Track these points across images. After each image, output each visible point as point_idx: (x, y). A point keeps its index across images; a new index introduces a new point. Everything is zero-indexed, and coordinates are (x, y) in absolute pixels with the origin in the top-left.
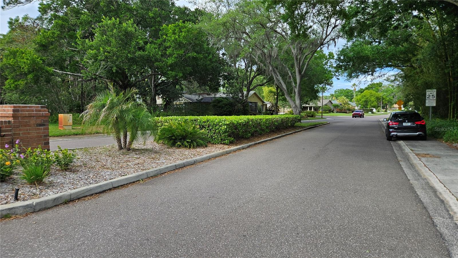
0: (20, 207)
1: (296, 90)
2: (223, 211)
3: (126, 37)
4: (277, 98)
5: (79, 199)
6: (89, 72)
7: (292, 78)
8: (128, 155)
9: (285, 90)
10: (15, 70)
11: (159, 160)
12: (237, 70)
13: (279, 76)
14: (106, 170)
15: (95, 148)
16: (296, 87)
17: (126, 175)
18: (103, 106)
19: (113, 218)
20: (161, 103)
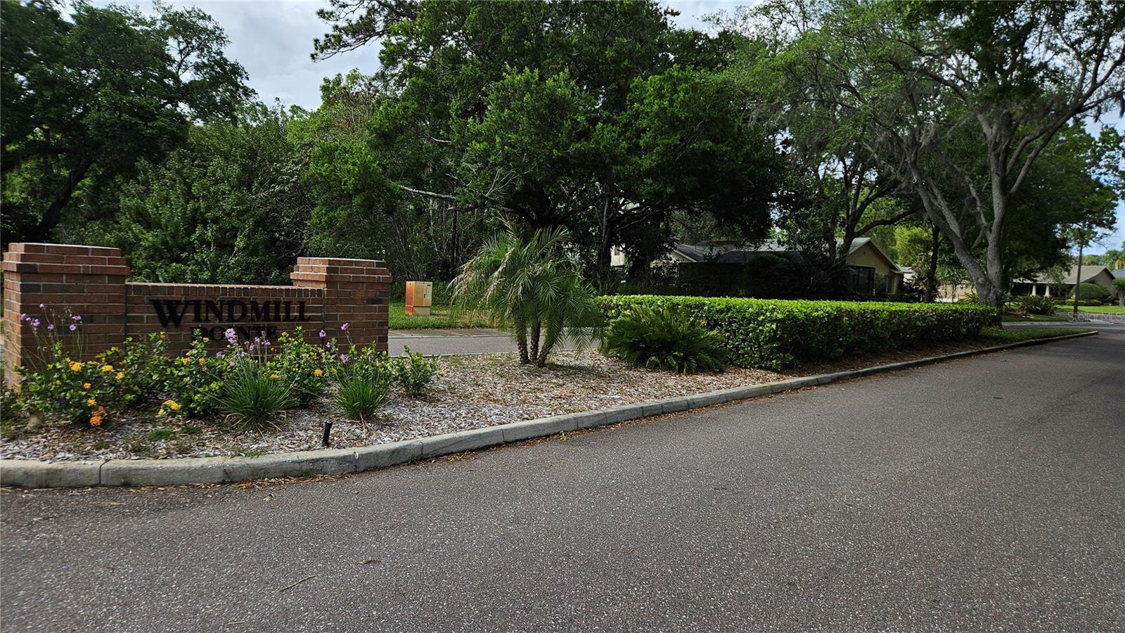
0: (332, 458)
1: (991, 238)
2: (745, 524)
3: (552, 112)
4: (934, 257)
5: (437, 457)
6: (471, 191)
7: (978, 203)
8: (539, 376)
9: (956, 237)
10: (330, 187)
11: (605, 393)
12: (821, 184)
13: (939, 197)
14: (492, 405)
15: (474, 356)
16: (991, 231)
17: (533, 418)
18: (496, 266)
19: (500, 504)
20: (622, 263)
